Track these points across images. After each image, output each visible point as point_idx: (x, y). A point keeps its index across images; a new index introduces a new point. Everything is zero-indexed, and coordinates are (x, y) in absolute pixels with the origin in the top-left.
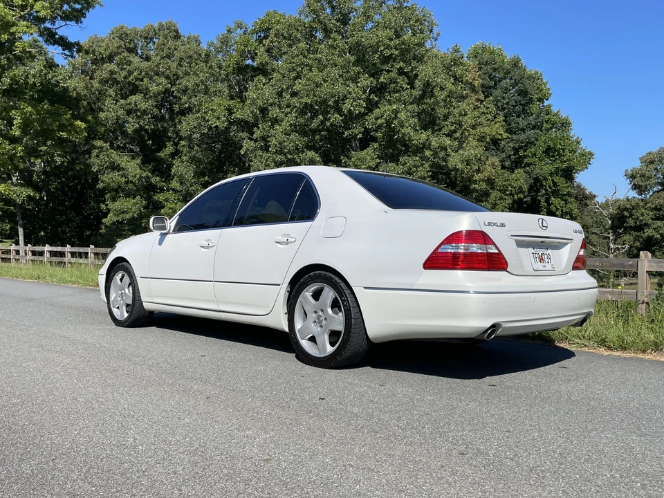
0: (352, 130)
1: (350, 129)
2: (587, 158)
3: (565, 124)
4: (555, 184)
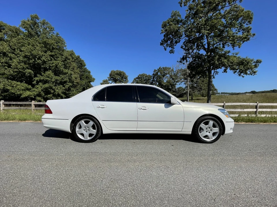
2: (94, 79)
3: (89, 72)
4: (88, 84)
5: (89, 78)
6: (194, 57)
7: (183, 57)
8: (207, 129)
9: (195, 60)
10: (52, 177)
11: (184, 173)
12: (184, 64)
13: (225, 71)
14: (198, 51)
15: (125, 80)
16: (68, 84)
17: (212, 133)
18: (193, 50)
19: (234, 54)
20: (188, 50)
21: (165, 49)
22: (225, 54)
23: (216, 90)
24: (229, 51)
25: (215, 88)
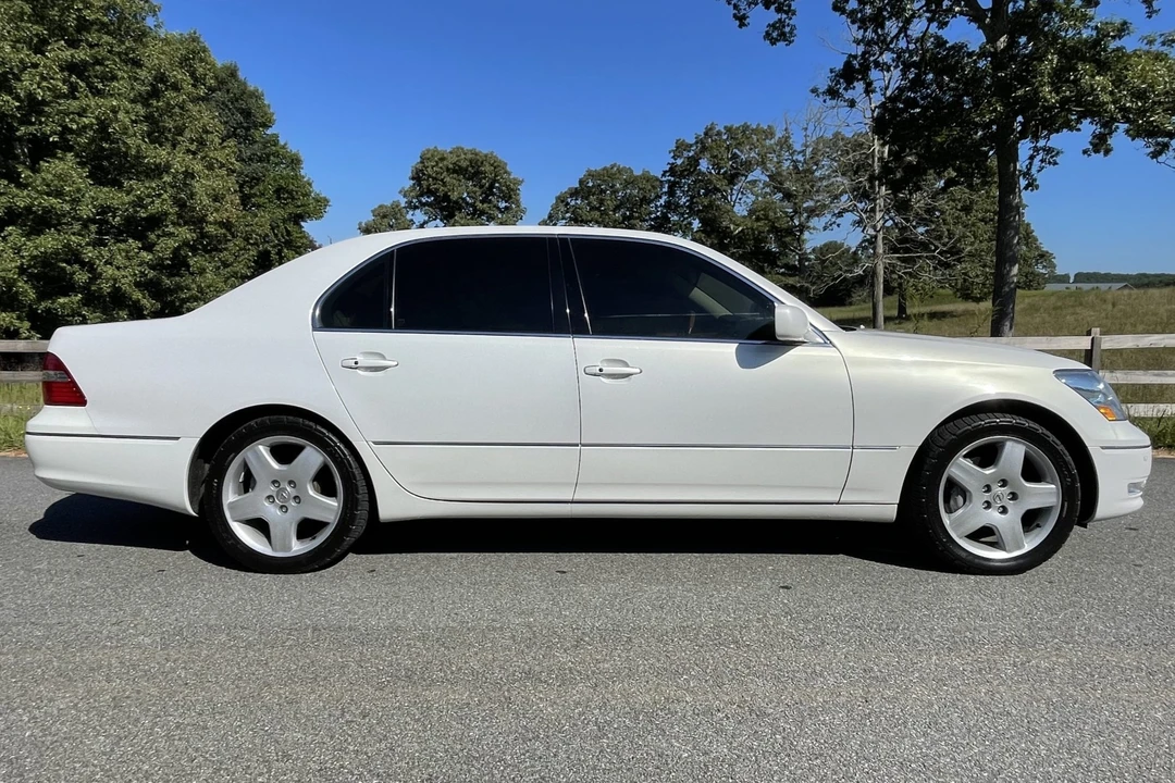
0: (36, 127)
1: (33, 124)
2: (322, 203)
3: (295, 162)
4: (289, 233)
5: (293, 199)
6: (914, 64)
7: (848, 64)
8: (988, 489)
9: (917, 83)
10: (92, 768)
11: (854, 744)
12: (852, 104)
13: (1100, 144)
14: (935, 24)
15: (502, 205)
16: (171, 235)
17: (1016, 512)
18: (908, 21)
19: (1151, 42)
20: (878, 21)
21: (741, 20)
22: (1097, 42)
23: (1043, 256)
24: (1125, 23)
25: (1037, 248)
